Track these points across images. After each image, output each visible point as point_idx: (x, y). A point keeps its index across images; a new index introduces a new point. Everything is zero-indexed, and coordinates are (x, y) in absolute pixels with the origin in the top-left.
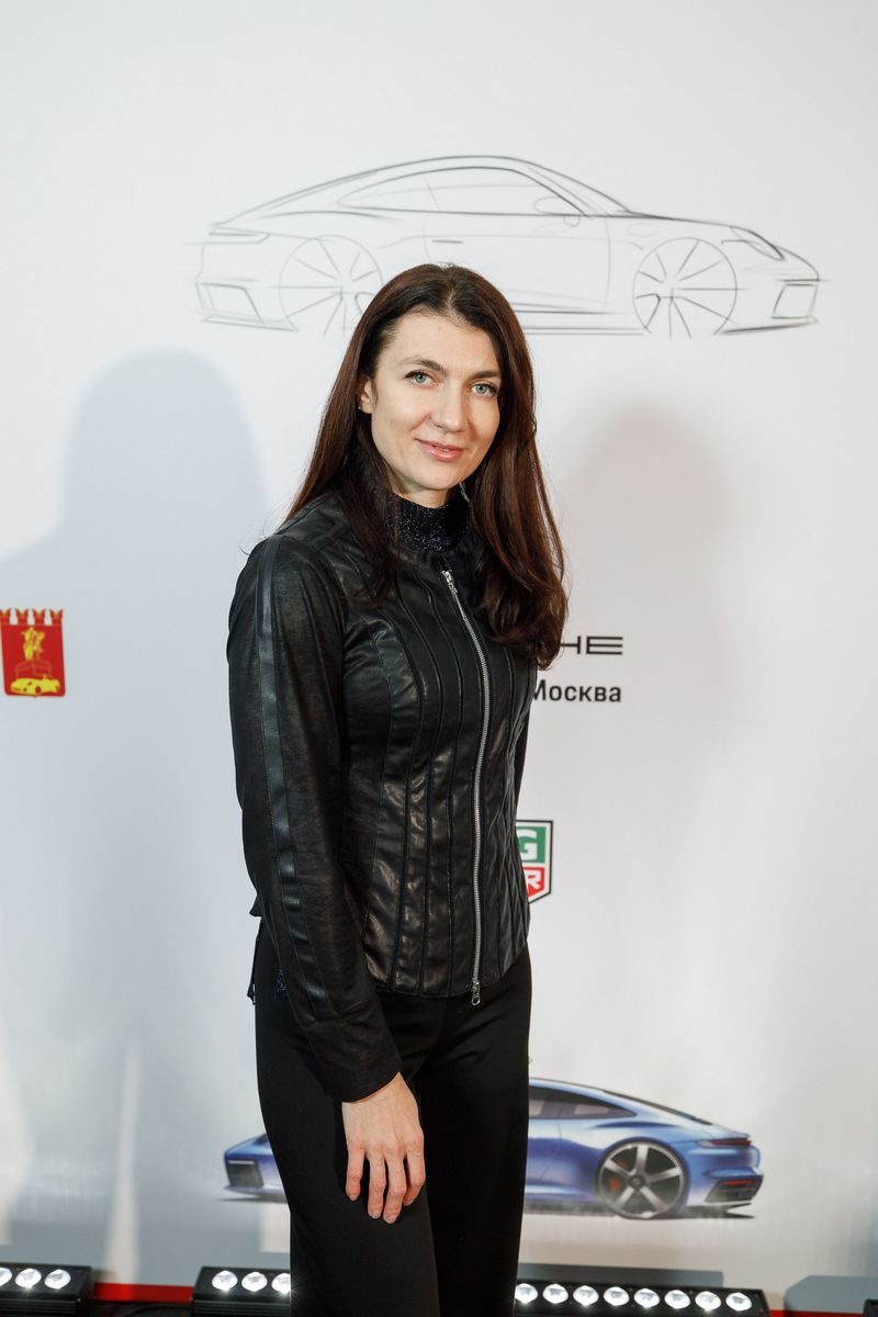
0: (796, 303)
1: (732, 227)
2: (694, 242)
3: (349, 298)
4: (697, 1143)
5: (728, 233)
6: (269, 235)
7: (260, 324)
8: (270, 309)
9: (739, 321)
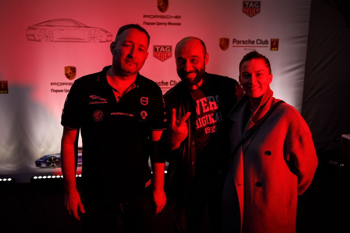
0: (109, 38)
1: (101, 29)
2: (94, 31)
3: (48, 37)
6: (37, 29)
8: (37, 39)
9: (102, 40)
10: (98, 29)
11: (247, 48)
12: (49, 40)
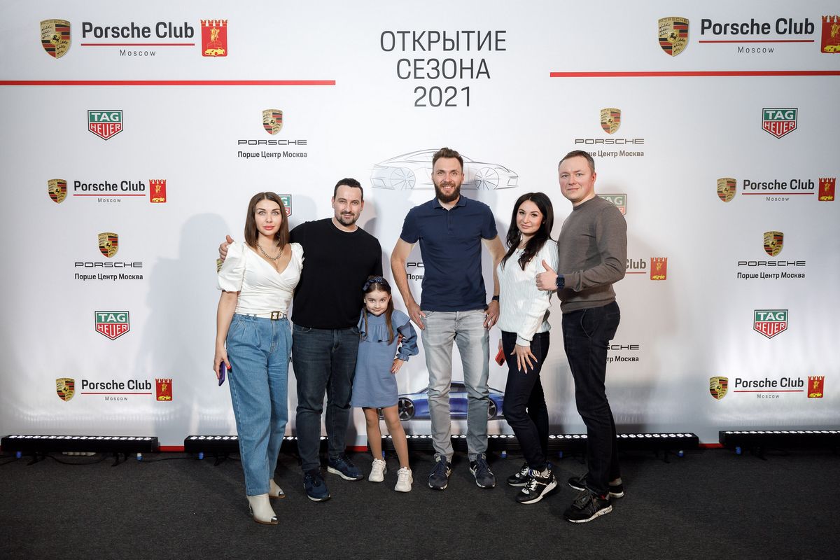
0: (513, 182)
1: (498, 165)
2: (486, 170)
3: (407, 182)
4: (499, 398)
5: (496, 166)
6: (388, 167)
7: (385, 188)
8: (388, 184)
9: (500, 186)
10: (493, 167)
11: (771, 196)
12: (409, 187)
